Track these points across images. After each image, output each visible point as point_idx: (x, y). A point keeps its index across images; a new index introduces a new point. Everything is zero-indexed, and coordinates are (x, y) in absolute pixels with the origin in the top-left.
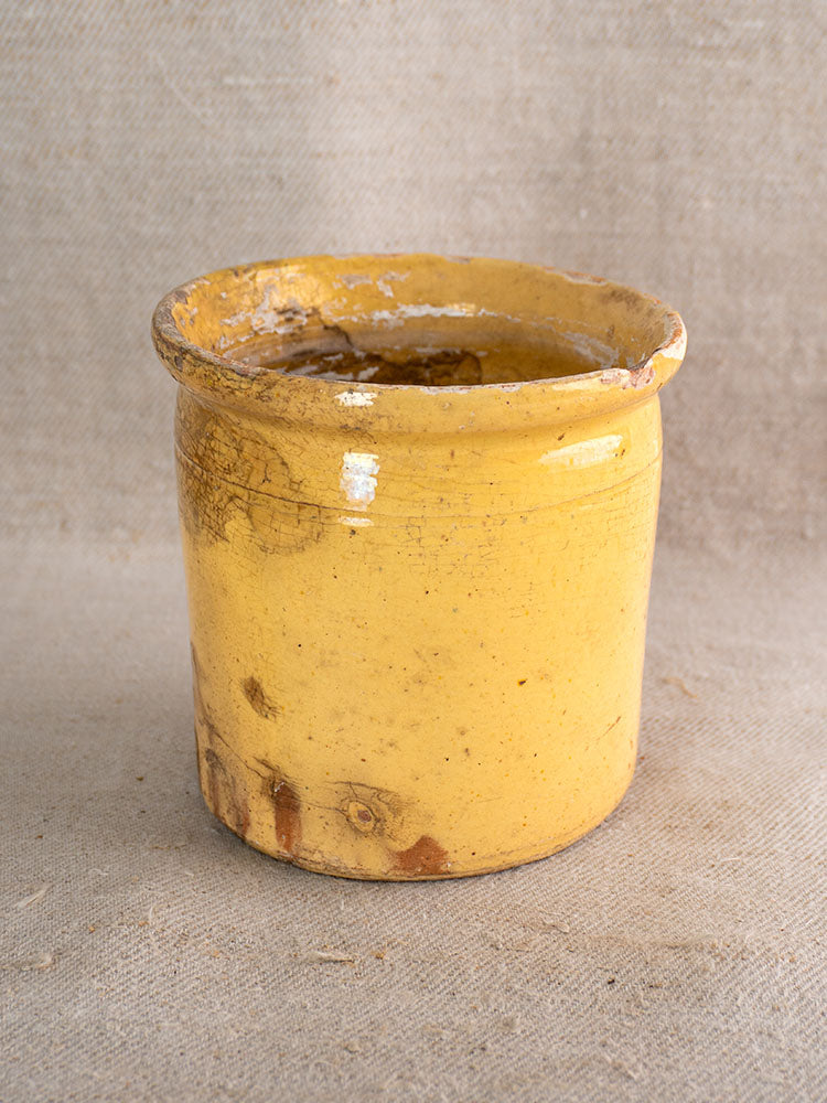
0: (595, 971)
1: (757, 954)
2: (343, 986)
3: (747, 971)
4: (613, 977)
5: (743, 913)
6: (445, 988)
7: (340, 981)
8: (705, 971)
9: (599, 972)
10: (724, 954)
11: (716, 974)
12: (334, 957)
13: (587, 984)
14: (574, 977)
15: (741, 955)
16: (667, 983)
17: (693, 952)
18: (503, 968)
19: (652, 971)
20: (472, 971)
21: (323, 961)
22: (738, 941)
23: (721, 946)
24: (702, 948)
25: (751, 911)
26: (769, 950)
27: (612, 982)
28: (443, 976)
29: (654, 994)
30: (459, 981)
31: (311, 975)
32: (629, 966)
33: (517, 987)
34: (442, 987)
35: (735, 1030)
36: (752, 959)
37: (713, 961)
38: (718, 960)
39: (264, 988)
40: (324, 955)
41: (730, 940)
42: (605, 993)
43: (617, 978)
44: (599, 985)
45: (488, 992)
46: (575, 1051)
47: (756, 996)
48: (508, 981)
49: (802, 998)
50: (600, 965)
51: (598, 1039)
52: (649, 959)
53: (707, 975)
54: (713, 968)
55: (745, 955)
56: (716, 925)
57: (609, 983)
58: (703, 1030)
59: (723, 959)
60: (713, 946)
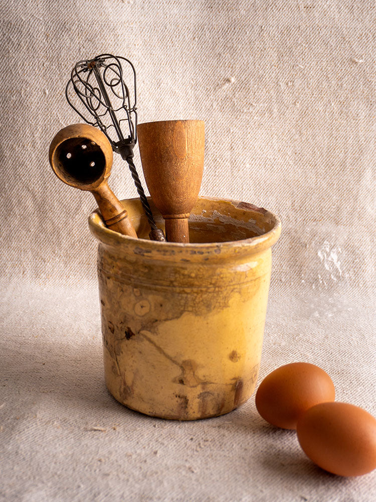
7: (100, 437)
9: (188, 435)
12: (99, 429)
13: (184, 440)
14: (180, 437)
16: (210, 440)
18: (156, 434)
20: (145, 435)
21: (95, 430)
27: (192, 439)
28: (136, 436)
29: (206, 443)
30: (141, 438)
31: (91, 435)
32: (199, 433)
34: (134, 440)
35: (231, 456)
40: (96, 428)
42: (189, 443)
43: (194, 437)
44: (188, 440)
45: (150, 442)
46: (176, 462)
47: (240, 445)
48: (157, 438)
49: (255, 445)
51: (185, 458)
52: (206, 432)
54: (227, 435)
58: (220, 456)
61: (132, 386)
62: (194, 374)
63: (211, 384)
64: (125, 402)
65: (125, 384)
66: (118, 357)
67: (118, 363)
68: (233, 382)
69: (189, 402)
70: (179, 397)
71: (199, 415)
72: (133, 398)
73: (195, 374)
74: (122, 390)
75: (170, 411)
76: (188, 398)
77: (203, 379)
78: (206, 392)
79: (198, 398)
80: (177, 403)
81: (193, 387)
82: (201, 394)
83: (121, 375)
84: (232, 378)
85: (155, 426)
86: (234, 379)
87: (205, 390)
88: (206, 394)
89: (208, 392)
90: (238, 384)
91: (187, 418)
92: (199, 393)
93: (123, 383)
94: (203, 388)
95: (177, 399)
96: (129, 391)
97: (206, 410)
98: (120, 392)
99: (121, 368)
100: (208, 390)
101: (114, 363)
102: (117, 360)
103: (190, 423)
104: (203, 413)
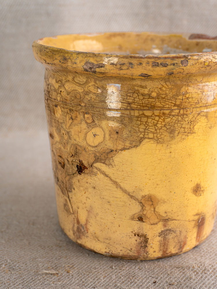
0: (148, 278)
1: (211, 271)
2: (53, 285)
3: (207, 279)
4: (155, 280)
5: (203, 253)
6: (92, 285)
7: (51, 283)
8: (191, 278)
9: (150, 278)
10: (198, 271)
11: (195, 280)
12: (51, 272)
13: (146, 283)
14: (141, 280)
15: (205, 271)
16: (176, 283)
17: (186, 270)
18: (114, 277)
19: (170, 278)
20: (102, 278)
21: (46, 274)
22: (203, 265)
23: (196, 267)
24: (189, 268)
25: (206, 252)
26: (215, 269)
27: (155, 282)
28: (91, 280)
29: (171, 288)
30: (97, 282)
31: (41, 280)
32: (162, 276)
33: (119, 285)
34: (90, 285)
36: (208, 273)
37: (194, 274)
38: (195, 273)
39: (22, 285)
40: (47, 272)
41: (200, 264)
42: (152, 287)
43: (157, 280)
44: (150, 284)
45: (107, 287)
48: (115, 282)
50: (150, 275)
52: (169, 273)
53: (192, 280)
54: (194, 277)
55: (206, 272)
56: (194, 258)
57: (154, 283)
59: (197, 273)
60: (193, 267)
61: (86, 224)
62: (154, 211)
63: (173, 221)
64: (79, 242)
65: (78, 222)
66: (70, 194)
67: (70, 201)
68: (196, 218)
69: (149, 240)
70: (138, 235)
71: (159, 255)
72: (87, 237)
73: (156, 210)
74: (75, 229)
75: (129, 251)
76: (148, 237)
77: (164, 215)
78: (167, 230)
79: (159, 236)
80: (135, 242)
81: (154, 224)
82: (162, 231)
83: (73, 214)
84: (195, 214)
85: (111, 267)
86: (197, 215)
87: (167, 228)
88: (168, 231)
89: (170, 230)
90: (200, 220)
91: (147, 257)
92: (160, 231)
93: (76, 221)
94: (165, 226)
95: (136, 237)
96: (83, 230)
97: (167, 249)
98: (73, 231)
99: (73, 205)
100: (170, 228)
101: (66, 200)
102: (69, 197)
103: (150, 263)
104: (164, 252)
